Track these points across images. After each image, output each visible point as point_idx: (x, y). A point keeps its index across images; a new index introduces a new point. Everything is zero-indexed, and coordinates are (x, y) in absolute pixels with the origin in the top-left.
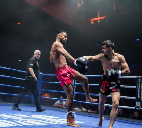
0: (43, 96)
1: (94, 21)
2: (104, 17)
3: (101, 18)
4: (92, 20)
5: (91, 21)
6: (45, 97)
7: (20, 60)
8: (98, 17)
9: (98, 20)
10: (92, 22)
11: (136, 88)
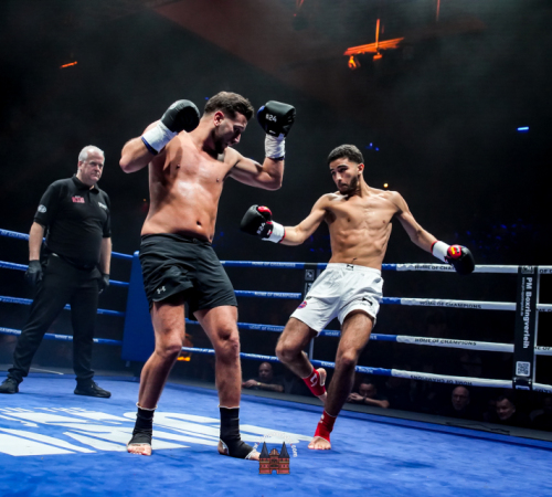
1: (358, 57)
2: (397, 40)
3: (385, 44)
4: (351, 50)
5: (348, 58)
8: (372, 40)
9: (376, 54)
10: (352, 61)
11: (515, 309)
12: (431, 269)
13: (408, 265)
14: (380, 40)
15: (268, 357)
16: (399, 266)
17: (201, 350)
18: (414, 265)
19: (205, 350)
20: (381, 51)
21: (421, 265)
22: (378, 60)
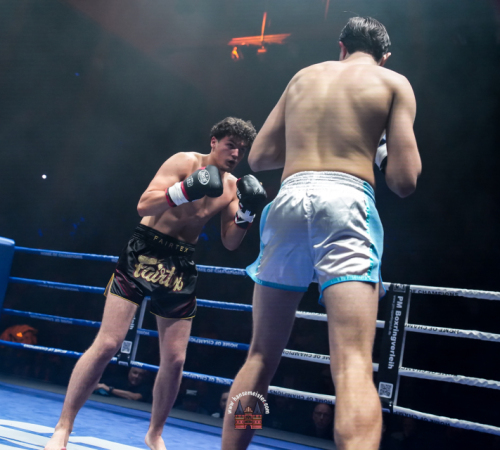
0: (6, 333)
1: (241, 48)
2: (283, 36)
3: (270, 38)
4: (237, 40)
5: (231, 49)
8: (260, 34)
9: (260, 47)
10: (235, 52)
11: (383, 326)
14: (265, 34)
17: (46, 349)
19: (51, 349)
20: (265, 44)
22: (262, 54)
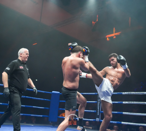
0: (60, 115)
1: (109, 38)
2: (119, 33)
4: (108, 36)
6: (63, 116)
7: (36, 80)
8: (113, 33)
9: (114, 37)
10: (108, 39)
12: (132, 94)
13: (125, 93)
14: (115, 33)
15: (87, 119)
16: (123, 93)
18: (127, 93)
20: (115, 36)
21: (129, 92)
